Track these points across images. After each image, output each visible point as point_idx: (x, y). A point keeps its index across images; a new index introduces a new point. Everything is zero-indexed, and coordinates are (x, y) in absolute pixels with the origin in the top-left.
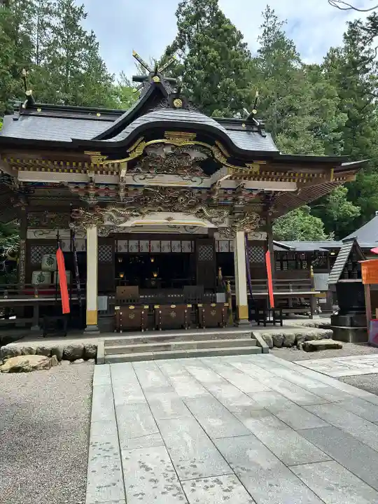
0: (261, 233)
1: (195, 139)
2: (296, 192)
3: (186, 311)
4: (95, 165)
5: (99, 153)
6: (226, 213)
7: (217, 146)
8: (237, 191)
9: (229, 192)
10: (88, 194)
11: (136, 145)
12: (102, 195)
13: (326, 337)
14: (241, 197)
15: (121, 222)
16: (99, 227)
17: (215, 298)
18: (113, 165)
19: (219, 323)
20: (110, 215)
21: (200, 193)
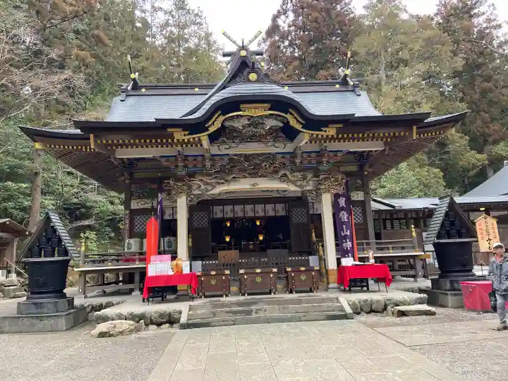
0: (357, 192)
1: (270, 109)
2: (385, 150)
3: (272, 276)
4: (178, 140)
5: (180, 130)
6: (310, 176)
7: (291, 114)
8: (320, 154)
9: (313, 155)
10: (177, 166)
11: (214, 119)
12: (190, 166)
13: (420, 302)
14: (324, 159)
15: (207, 191)
16: (188, 196)
17: (308, 261)
18: (194, 138)
19: (311, 288)
20: (198, 184)
21: (283, 157)
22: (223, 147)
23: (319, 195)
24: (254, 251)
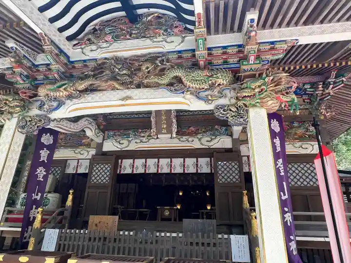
0: (312, 143)
20: (42, 101)
21: (180, 57)
22: (87, 50)
23: (241, 112)
24: (169, 219)
